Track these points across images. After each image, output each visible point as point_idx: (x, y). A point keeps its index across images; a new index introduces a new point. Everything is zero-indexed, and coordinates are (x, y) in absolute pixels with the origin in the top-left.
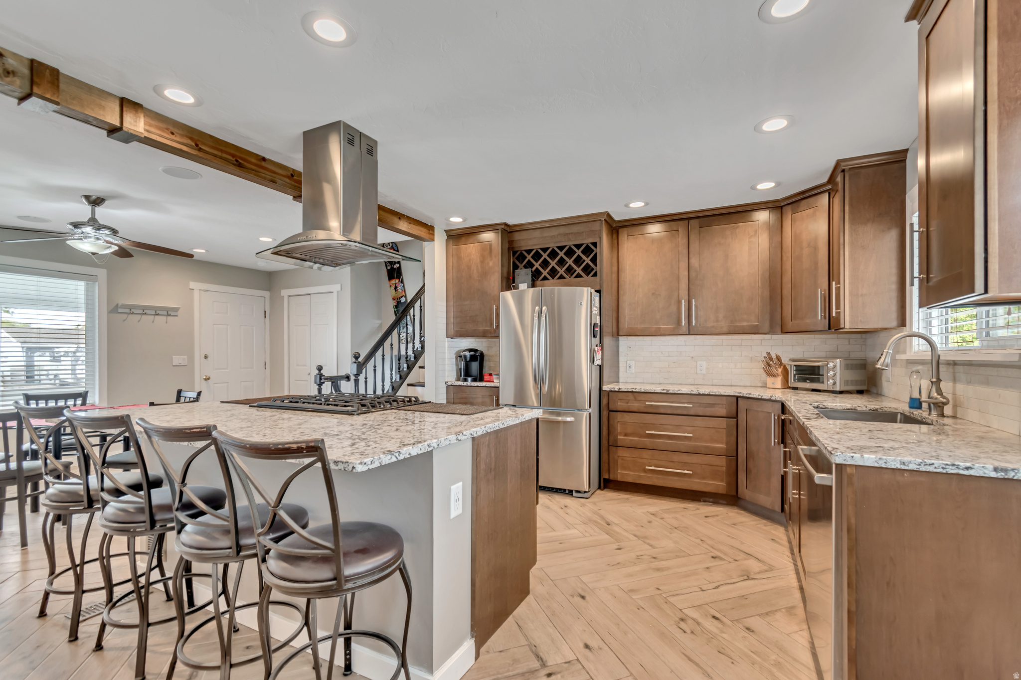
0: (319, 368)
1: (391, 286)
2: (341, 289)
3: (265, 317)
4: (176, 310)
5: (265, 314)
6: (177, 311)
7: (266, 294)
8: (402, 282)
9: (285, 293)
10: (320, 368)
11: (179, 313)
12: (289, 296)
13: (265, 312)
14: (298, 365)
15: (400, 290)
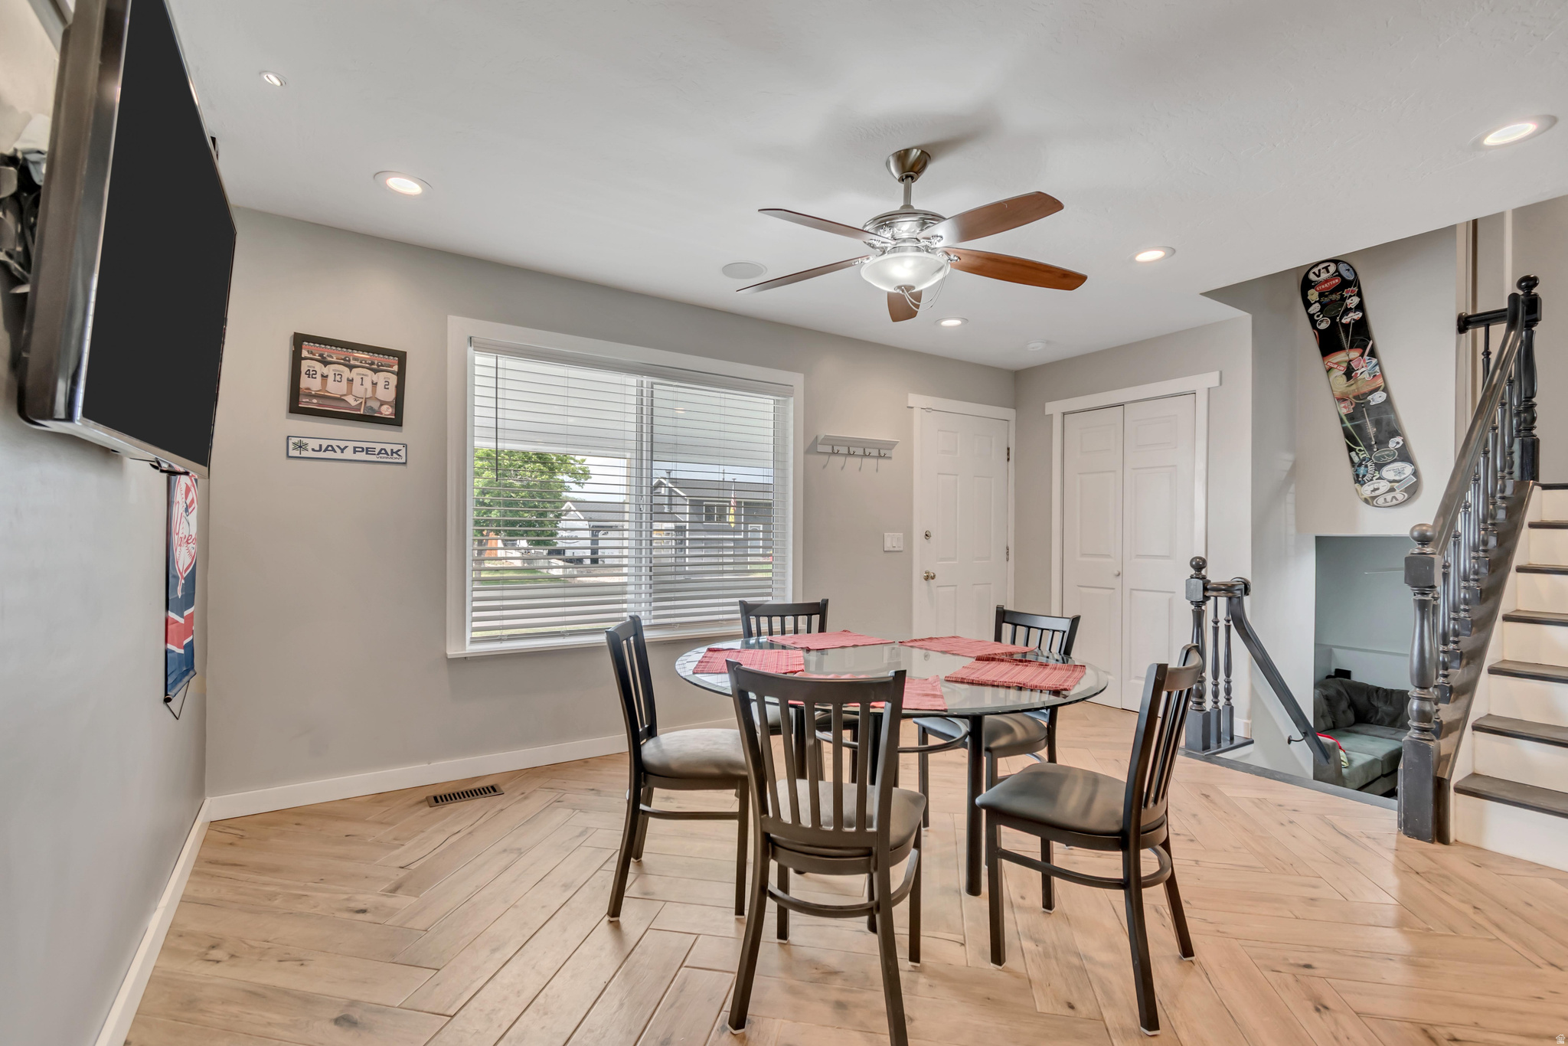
0: (1197, 564)
1: (1329, 370)
2: (1221, 384)
3: (1008, 459)
4: (891, 445)
5: (1008, 454)
6: (891, 449)
7: (1009, 413)
8: (1373, 354)
9: (1054, 408)
10: (1199, 565)
11: (894, 453)
12: (1064, 414)
13: (1008, 449)
14: (1083, 555)
15: (1366, 376)
